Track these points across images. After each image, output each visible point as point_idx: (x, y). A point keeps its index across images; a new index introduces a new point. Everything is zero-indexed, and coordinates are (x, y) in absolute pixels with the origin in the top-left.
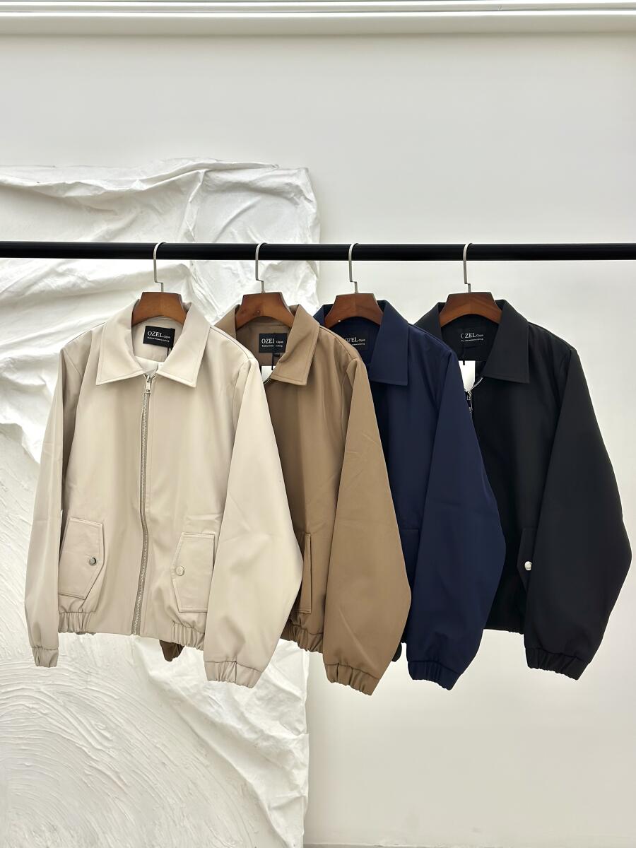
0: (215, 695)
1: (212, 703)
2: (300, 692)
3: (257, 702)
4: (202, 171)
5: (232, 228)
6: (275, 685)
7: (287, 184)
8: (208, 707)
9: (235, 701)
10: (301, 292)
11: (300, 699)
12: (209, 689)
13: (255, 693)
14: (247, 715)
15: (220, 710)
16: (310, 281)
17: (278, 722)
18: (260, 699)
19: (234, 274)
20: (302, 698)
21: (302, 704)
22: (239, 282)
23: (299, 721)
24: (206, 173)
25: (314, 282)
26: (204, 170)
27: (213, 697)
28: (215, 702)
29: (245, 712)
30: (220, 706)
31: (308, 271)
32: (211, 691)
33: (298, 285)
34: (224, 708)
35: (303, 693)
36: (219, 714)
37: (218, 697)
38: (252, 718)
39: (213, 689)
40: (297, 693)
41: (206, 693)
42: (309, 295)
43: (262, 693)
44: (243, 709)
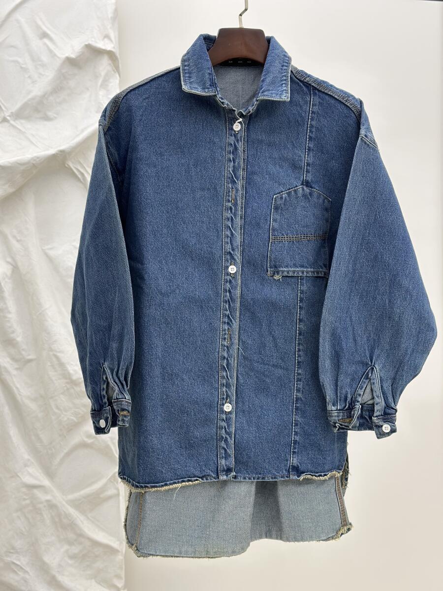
0: (19, 560)
1: (16, 570)
2: (118, 543)
3: (70, 562)
5: (18, 16)
6: (90, 539)
8: (12, 575)
9: (44, 563)
11: (117, 551)
12: (12, 553)
13: (67, 551)
14: (60, 578)
15: (27, 576)
16: (111, 80)
17: (93, 580)
18: (73, 557)
19: (22, 68)
20: (120, 550)
21: (120, 557)
22: (29, 77)
23: (118, 577)
25: (118, 81)
27: (18, 563)
28: (21, 568)
29: (57, 575)
30: (27, 572)
31: (109, 68)
32: (15, 556)
33: (99, 83)
34: (31, 574)
35: (121, 543)
36: (26, 581)
37: (23, 561)
38: (65, 580)
39: (17, 553)
40: (115, 544)
41: (9, 559)
43: (75, 550)
44: (54, 573)
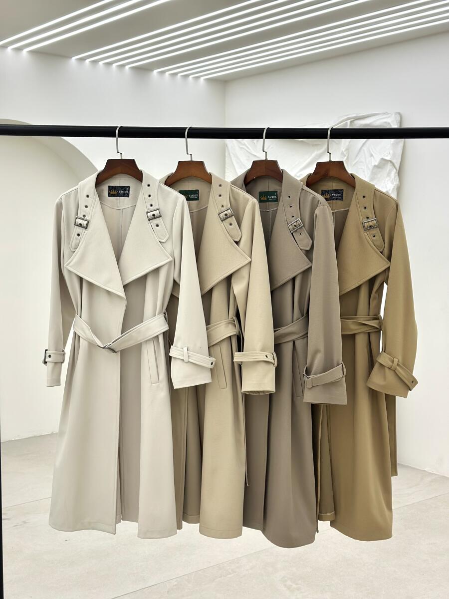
4: (349, 121)
7: (385, 122)
10: (388, 178)
24: (351, 122)
26: (350, 121)
42: (391, 180)
